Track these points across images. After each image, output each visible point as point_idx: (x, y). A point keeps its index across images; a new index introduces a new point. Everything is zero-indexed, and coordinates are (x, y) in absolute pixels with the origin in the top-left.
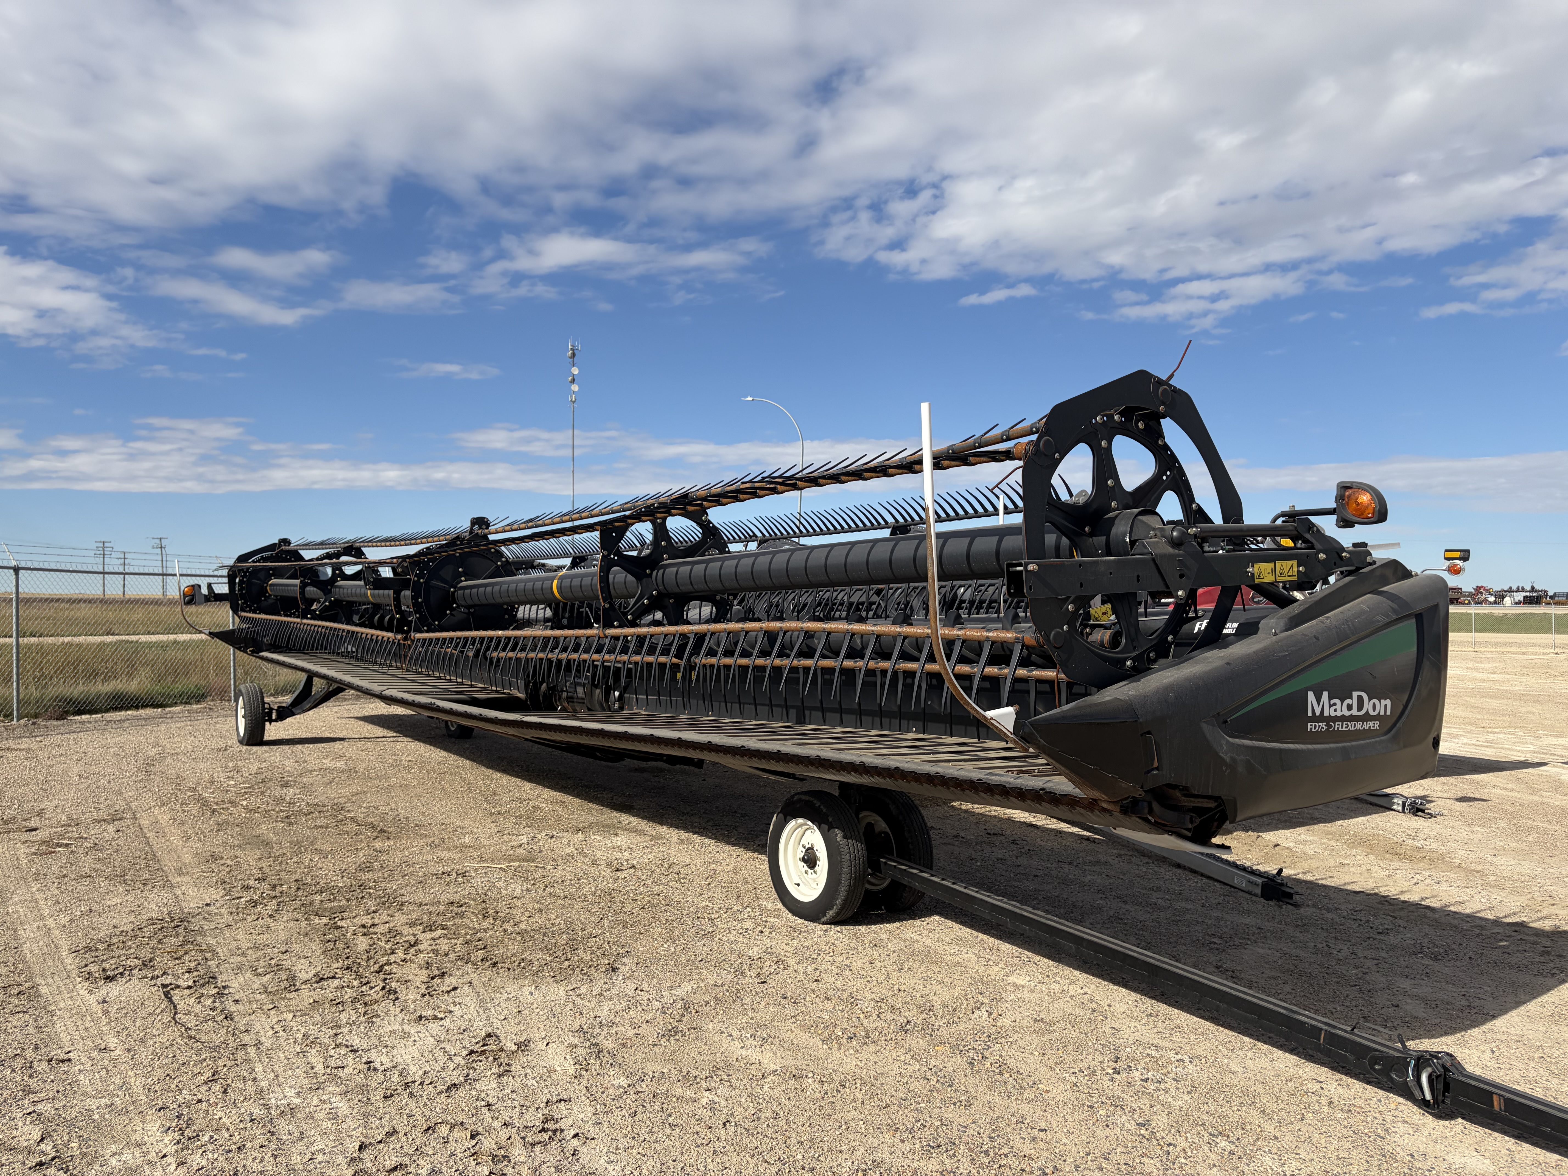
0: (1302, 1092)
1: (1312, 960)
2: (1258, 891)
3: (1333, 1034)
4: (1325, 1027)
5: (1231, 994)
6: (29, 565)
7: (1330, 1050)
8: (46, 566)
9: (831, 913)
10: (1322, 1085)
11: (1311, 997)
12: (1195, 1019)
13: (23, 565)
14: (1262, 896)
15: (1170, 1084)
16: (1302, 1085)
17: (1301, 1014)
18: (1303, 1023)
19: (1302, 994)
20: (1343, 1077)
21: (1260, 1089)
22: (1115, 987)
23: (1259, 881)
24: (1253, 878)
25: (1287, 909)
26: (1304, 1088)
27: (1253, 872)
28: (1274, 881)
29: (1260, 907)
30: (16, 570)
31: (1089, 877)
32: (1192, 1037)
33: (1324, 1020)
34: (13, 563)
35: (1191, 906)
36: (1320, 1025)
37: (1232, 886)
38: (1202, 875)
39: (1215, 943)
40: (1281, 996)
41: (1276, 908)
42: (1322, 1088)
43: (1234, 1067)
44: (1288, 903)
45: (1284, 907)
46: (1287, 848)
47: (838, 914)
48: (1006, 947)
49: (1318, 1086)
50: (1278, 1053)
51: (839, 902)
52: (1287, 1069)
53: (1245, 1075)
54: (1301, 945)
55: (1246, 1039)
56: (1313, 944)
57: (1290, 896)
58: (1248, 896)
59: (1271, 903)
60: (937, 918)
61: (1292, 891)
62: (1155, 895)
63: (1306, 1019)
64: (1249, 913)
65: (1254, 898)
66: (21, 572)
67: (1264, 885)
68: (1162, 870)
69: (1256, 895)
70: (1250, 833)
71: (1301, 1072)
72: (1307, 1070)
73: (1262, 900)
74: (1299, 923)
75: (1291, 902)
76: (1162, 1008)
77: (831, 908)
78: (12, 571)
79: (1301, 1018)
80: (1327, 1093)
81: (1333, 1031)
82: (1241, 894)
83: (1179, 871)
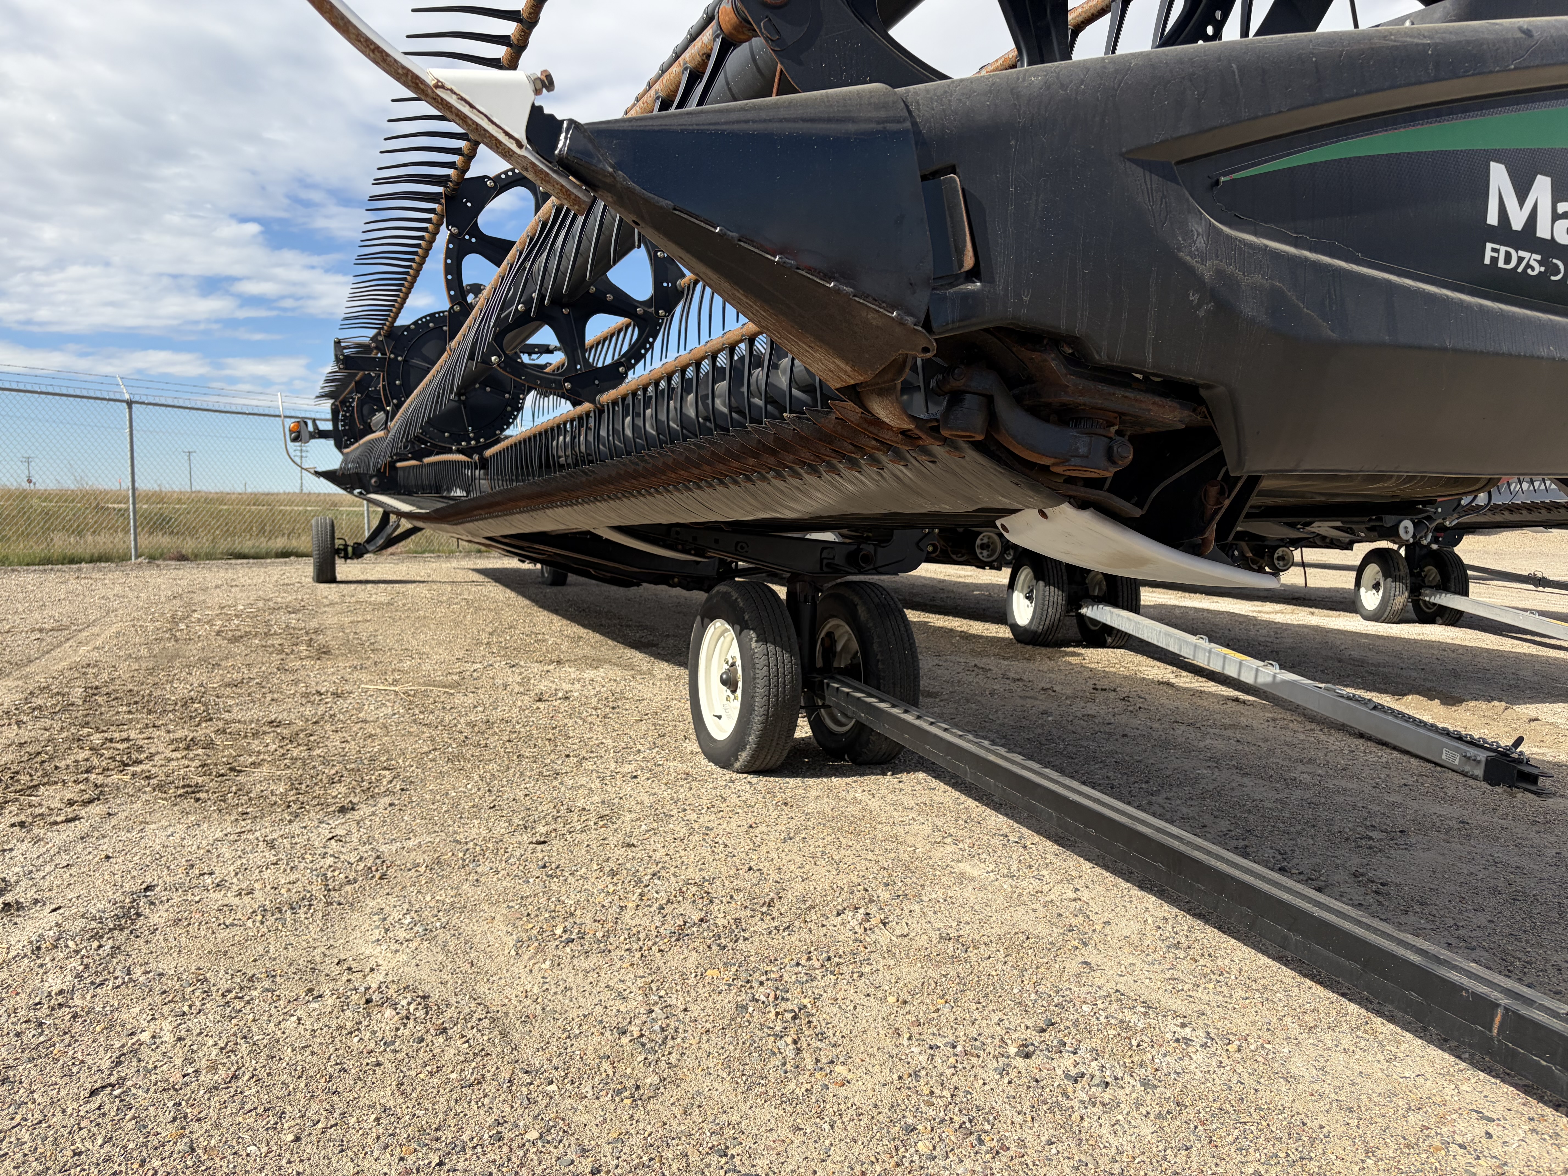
0: (1437, 1143)
1: (1545, 875)
2: (1479, 772)
3: (1521, 1017)
4: (1504, 1001)
5: (1310, 916)
6: (144, 399)
7: (1514, 1054)
8: (163, 401)
9: (744, 756)
10: (1492, 1128)
11: (1524, 937)
12: (1265, 960)
13: (137, 398)
14: (1485, 779)
15: (1131, 1090)
16: (1442, 1120)
17: (1455, 968)
18: (1457, 988)
19: (1507, 930)
20: (1549, 1111)
21: (1335, 1123)
22: (1141, 893)
23: (1482, 755)
24: (1472, 751)
25: (1523, 798)
26: (1444, 1130)
27: (1473, 743)
28: (1508, 756)
29: (1476, 793)
30: (130, 404)
31: (1208, 741)
32: (1239, 993)
33: (1509, 983)
34: (127, 397)
35: (1355, 786)
36: (1495, 995)
37: (1437, 764)
38: (1395, 748)
39: (1371, 838)
40: (1462, 932)
41: (1505, 796)
42: (1489, 1135)
43: (1297, 1066)
44: (1526, 790)
45: (1520, 795)
46: (1551, 724)
47: (754, 757)
48: (996, 820)
49: (1480, 1129)
50: (1411, 1043)
51: (752, 739)
52: (1420, 1080)
53: (1316, 1087)
54: (1531, 850)
55: (1353, 1008)
56: (1554, 851)
57: (1532, 779)
58: (1461, 779)
59: (1499, 789)
60: (921, 775)
61: (1535, 771)
62: (1301, 767)
63: (1465, 981)
64: (1453, 799)
65: (1471, 782)
66: (135, 406)
67: (1489, 762)
68: (1332, 740)
69: (1475, 778)
70: (1495, 703)
71: (1449, 1090)
72: (1464, 1088)
73: (1485, 785)
74: (1541, 819)
75: (1533, 788)
76: (1211, 936)
77: (743, 749)
78: (125, 405)
79: (1453, 976)
80: (1497, 1150)
81: (1524, 1011)
82: (1451, 774)
83: (1361, 741)
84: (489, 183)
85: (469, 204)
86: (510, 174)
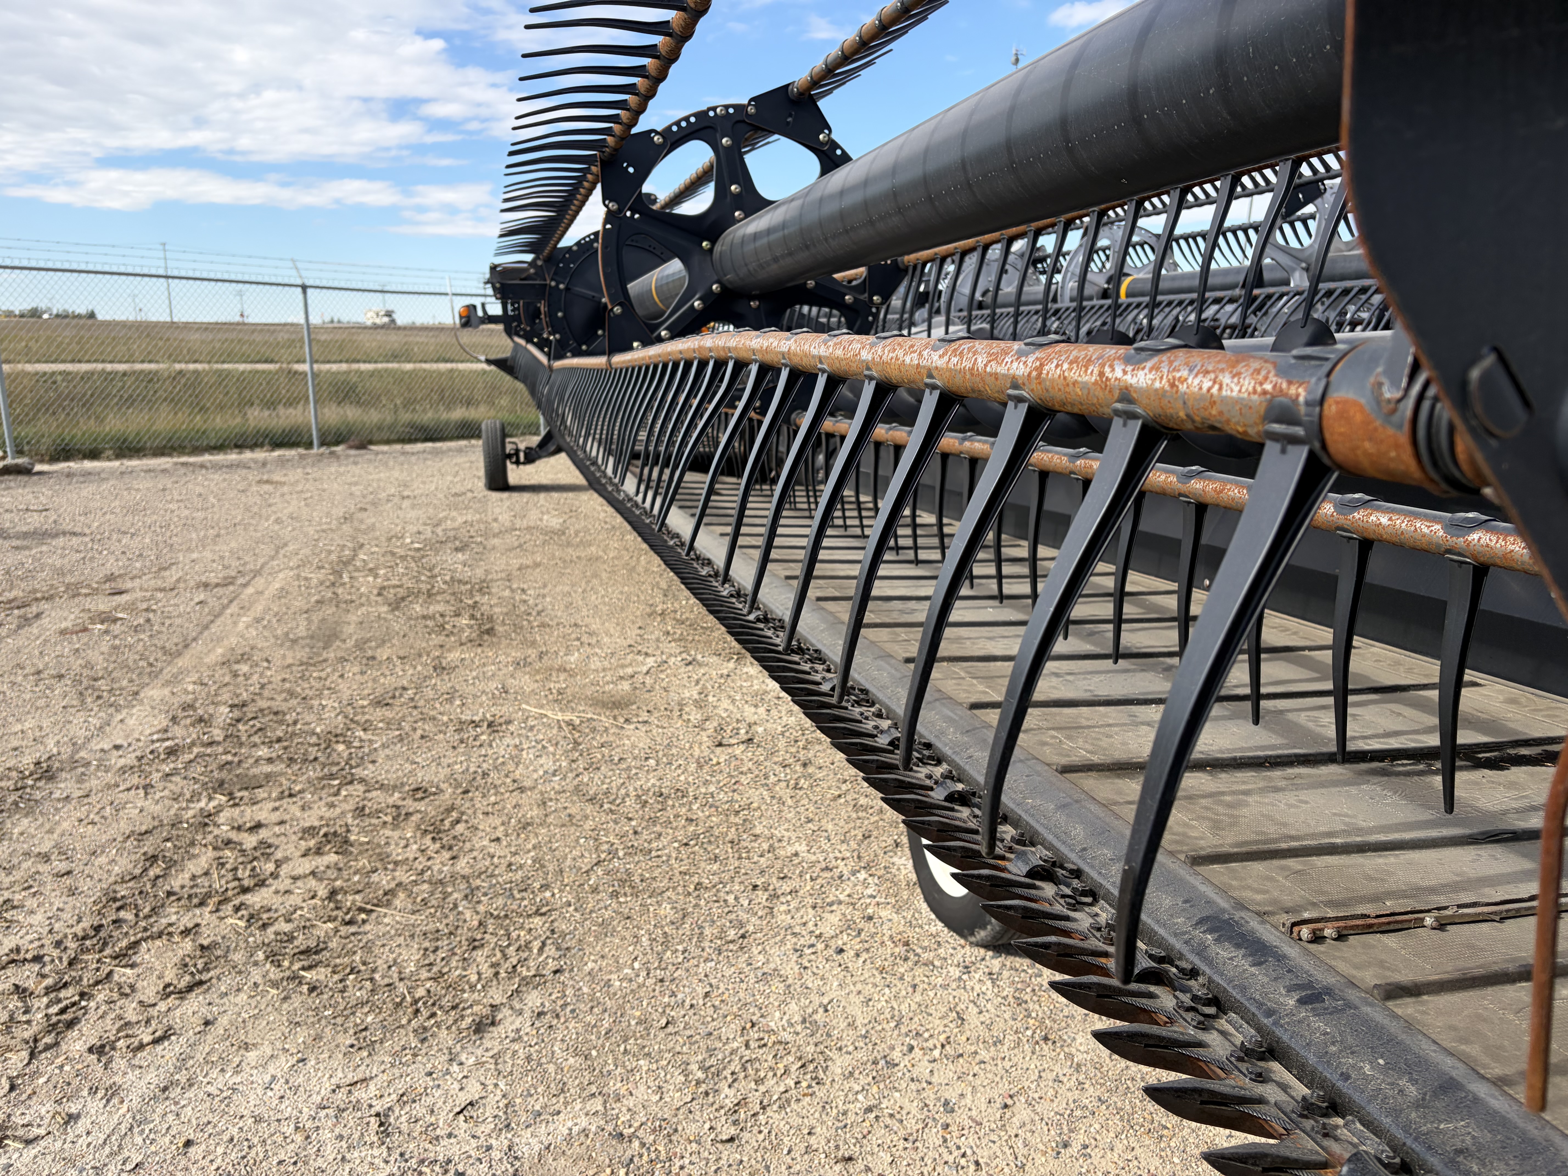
84: (657, 139)
85: (631, 170)
86: (684, 124)
